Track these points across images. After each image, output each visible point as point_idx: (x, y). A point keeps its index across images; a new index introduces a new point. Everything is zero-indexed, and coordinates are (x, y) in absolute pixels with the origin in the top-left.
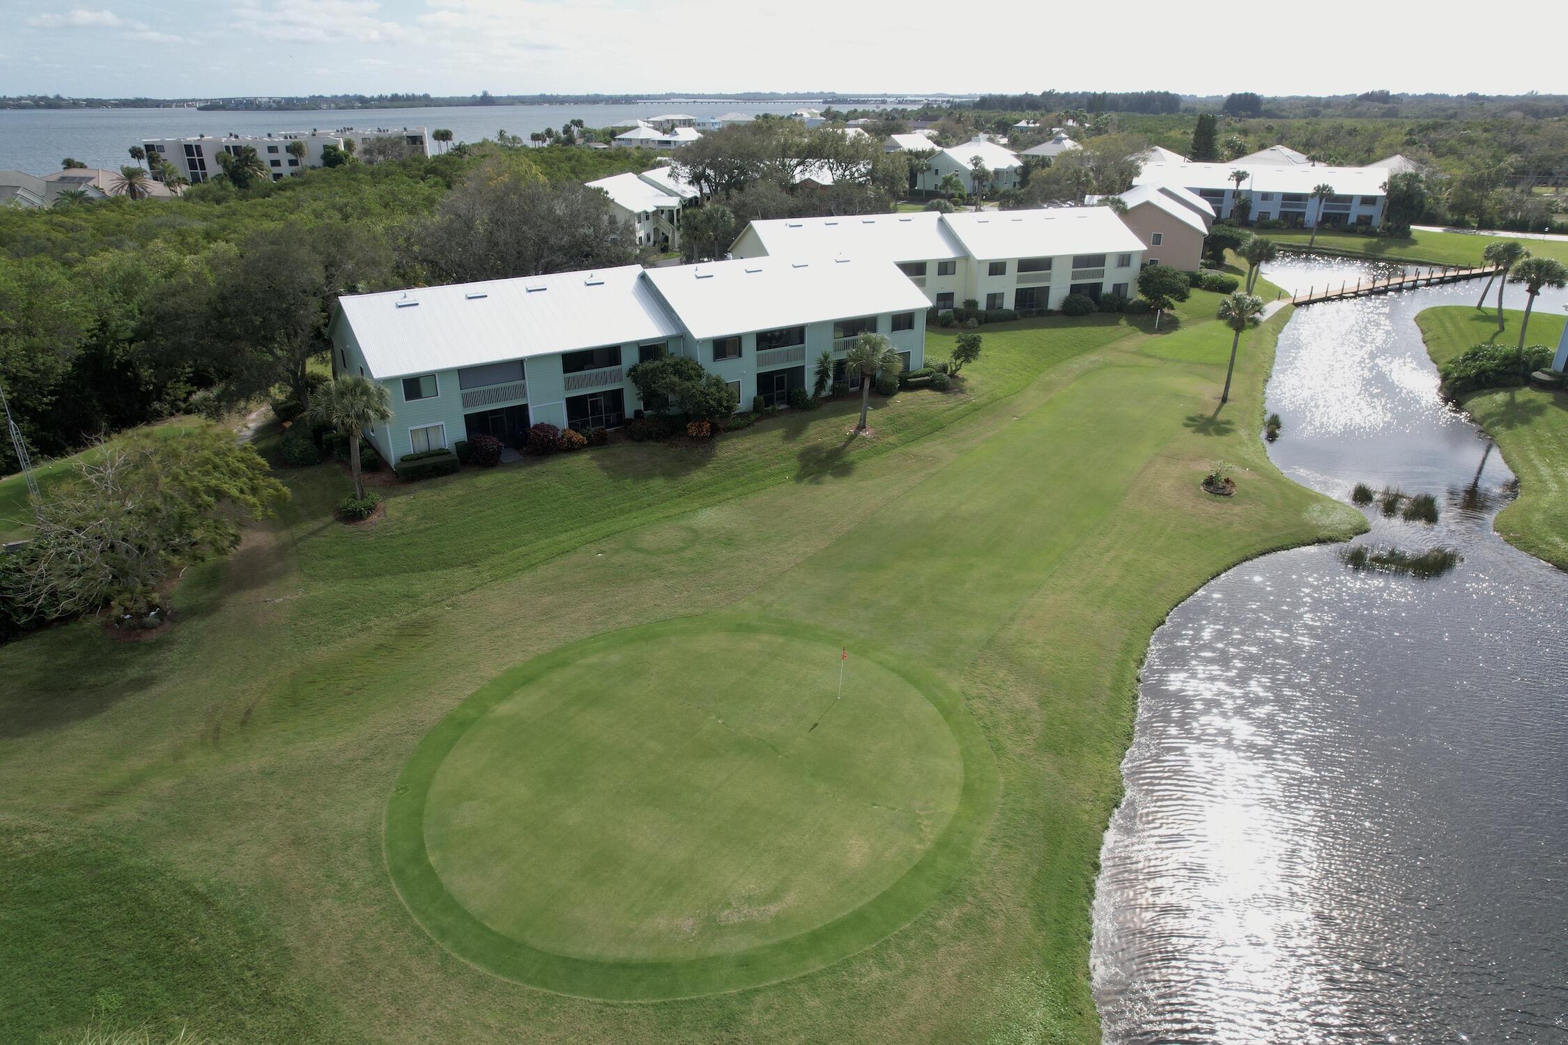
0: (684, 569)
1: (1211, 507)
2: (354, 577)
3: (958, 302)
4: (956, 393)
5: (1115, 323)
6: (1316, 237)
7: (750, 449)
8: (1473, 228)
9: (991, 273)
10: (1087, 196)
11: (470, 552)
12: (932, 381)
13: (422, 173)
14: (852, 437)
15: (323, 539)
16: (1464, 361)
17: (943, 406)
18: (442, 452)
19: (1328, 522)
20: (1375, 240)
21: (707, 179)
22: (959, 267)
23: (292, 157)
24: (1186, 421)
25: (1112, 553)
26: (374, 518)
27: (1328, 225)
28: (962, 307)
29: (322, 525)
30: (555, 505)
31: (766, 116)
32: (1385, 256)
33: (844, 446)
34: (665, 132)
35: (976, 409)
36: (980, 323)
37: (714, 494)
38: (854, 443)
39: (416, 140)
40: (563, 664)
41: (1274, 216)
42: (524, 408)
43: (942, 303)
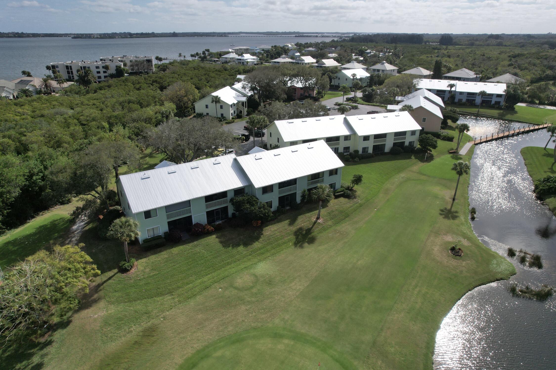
0: (253, 299)
1: (453, 262)
2: (126, 302)
3: (351, 150)
4: (353, 199)
5: (410, 158)
6: (480, 110)
7: (276, 230)
8: (537, 104)
9: (364, 140)
10: (396, 97)
11: (170, 287)
12: (344, 194)
13: (151, 82)
14: (315, 223)
15: (113, 281)
16: (544, 181)
17: (348, 205)
18: (159, 237)
19: (499, 270)
20: (502, 111)
21: (256, 89)
22: (352, 138)
23: (105, 70)
24: (440, 212)
25: (418, 289)
26: (133, 270)
27: (484, 104)
28: (353, 153)
29: (113, 274)
30: (202, 261)
31: (275, 46)
32: (506, 118)
33: (312, 227)
34: (239, 55)
35: (361, 206)
36: (360, 160)
37: (263, 253)
38: (316, 226)
39: (149, 61)
40: (207, 356)
41: (464, 100)
42: (190, 217)
43: (345, 150)
